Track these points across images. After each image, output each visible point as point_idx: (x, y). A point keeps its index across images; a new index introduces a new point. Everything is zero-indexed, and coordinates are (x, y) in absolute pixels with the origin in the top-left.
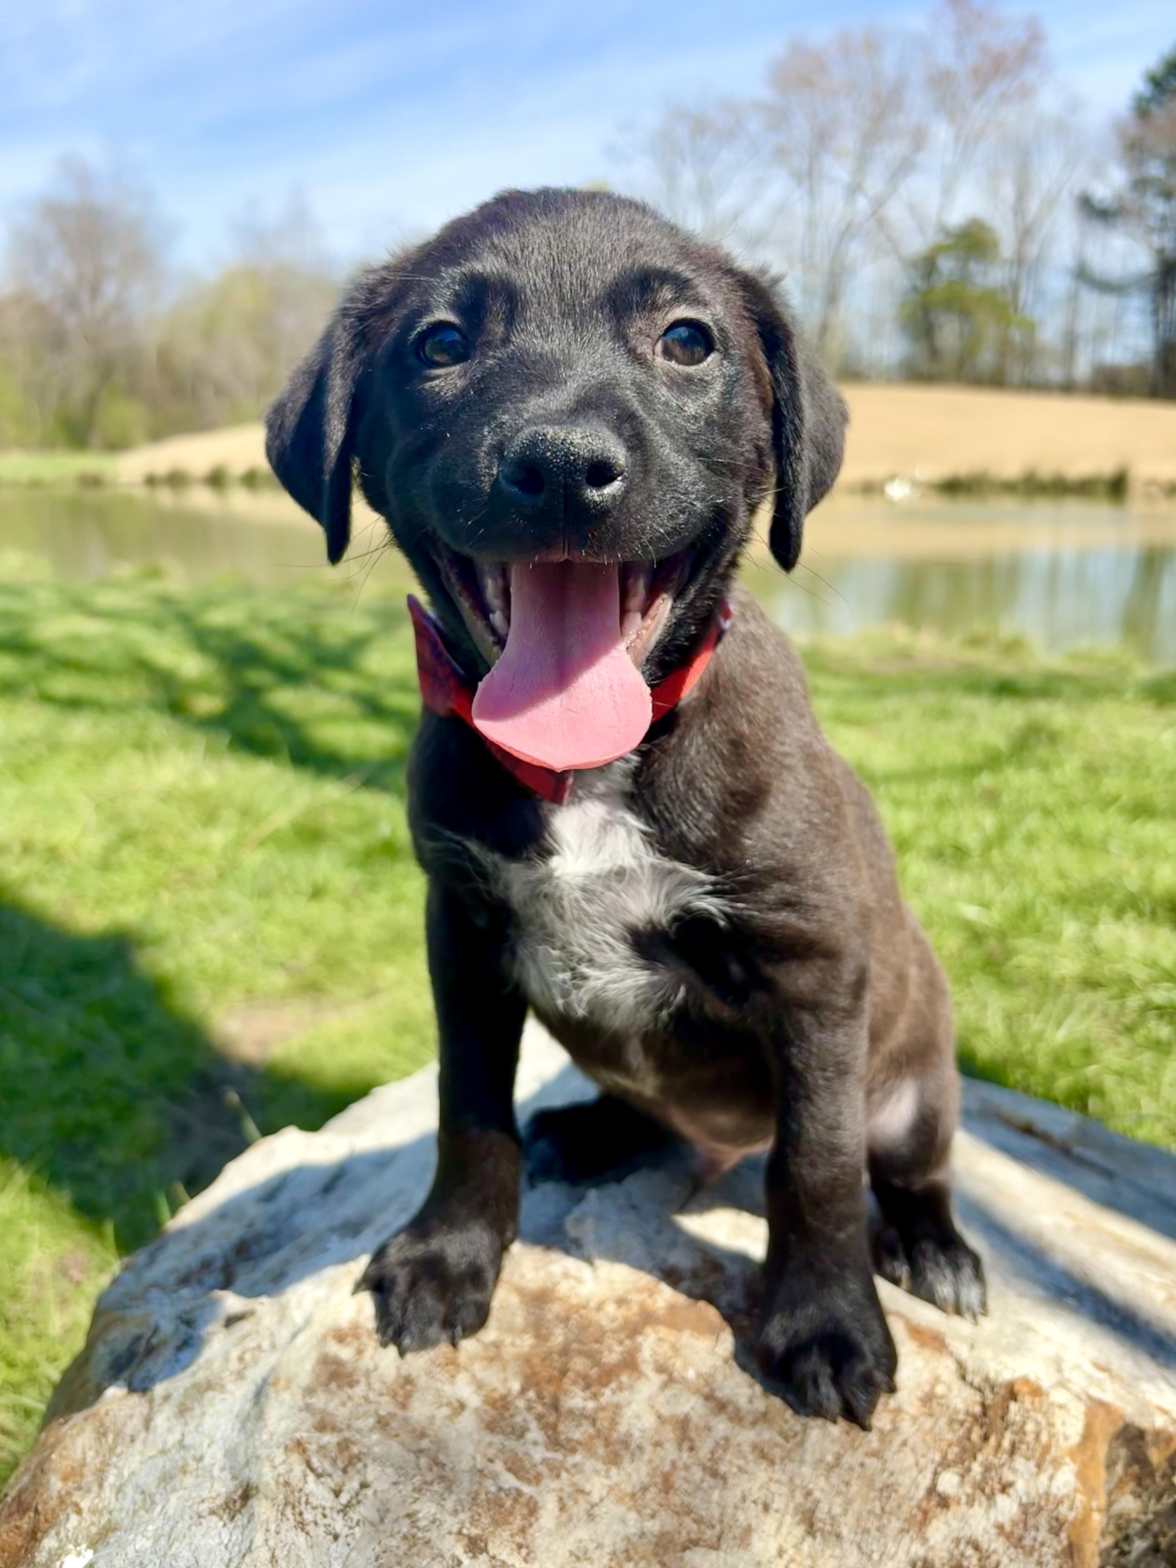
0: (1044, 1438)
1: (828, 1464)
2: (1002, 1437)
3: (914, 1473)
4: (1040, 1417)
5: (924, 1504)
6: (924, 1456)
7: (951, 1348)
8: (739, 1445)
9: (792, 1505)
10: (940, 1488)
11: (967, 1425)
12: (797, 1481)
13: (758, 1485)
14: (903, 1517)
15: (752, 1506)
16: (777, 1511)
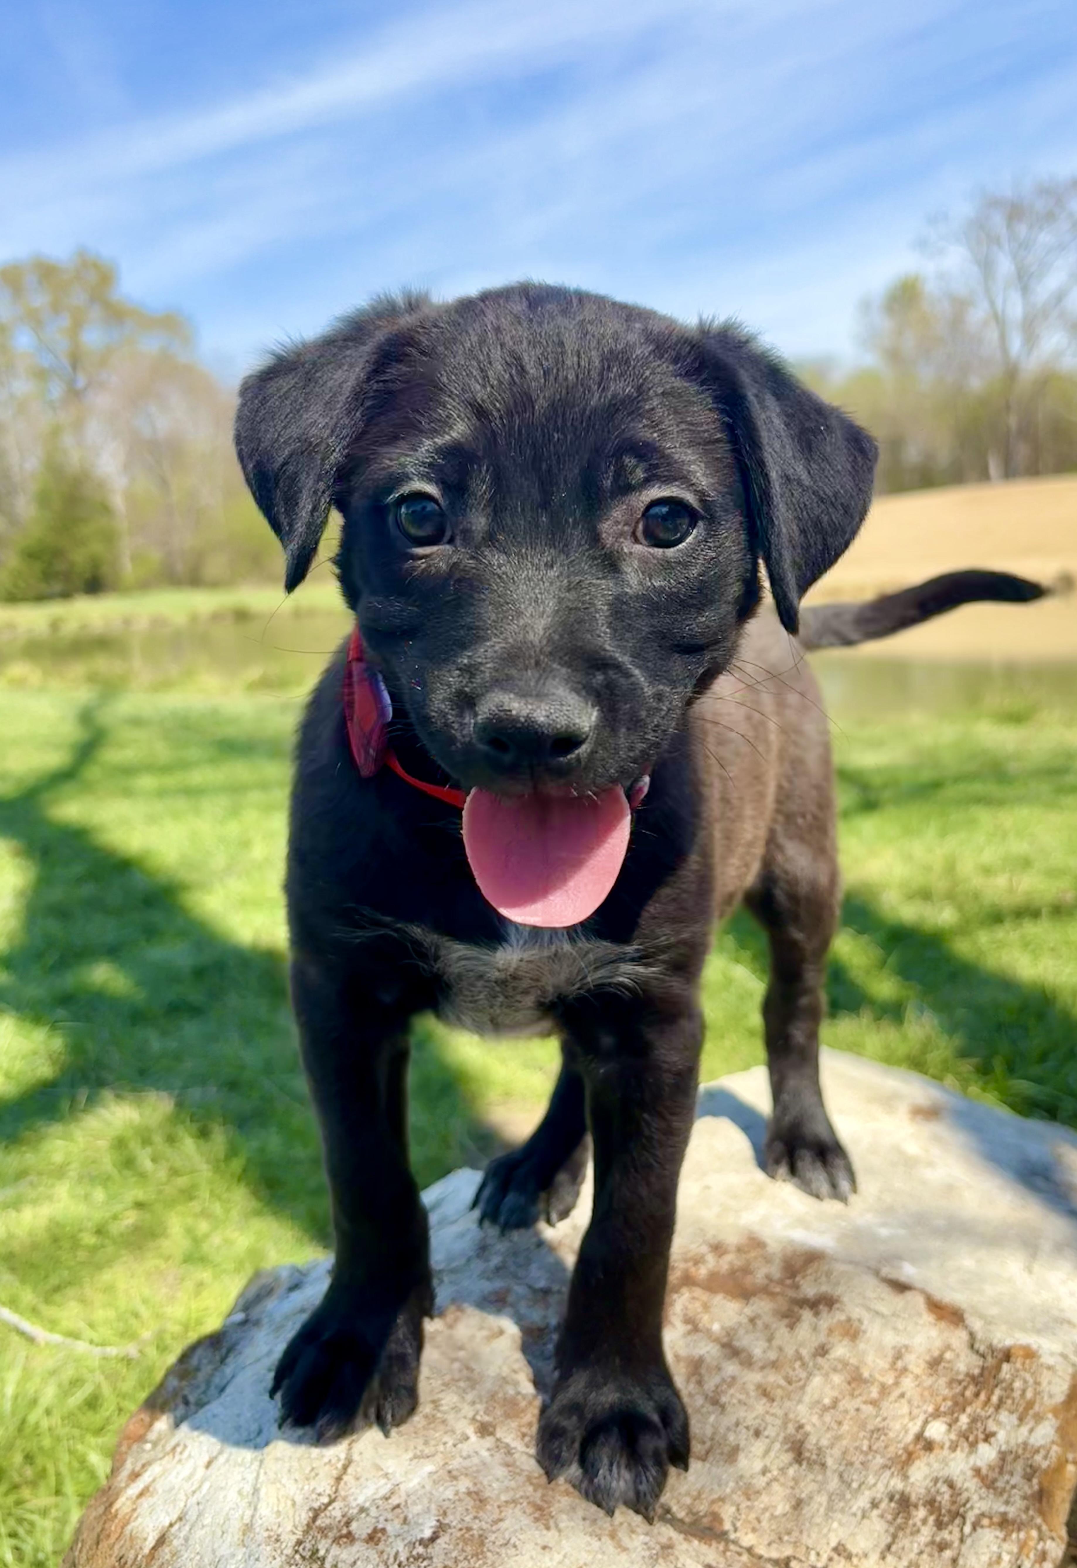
0: (1029, 1395)
1: (824, 1405)
2: (992, 1393)
3: (906, 1420)
4: (1028, 1376)
5: (911, 1448)
6: (918, 1407)
7: (967, 1322)
8: (744, 1384)
9: (782, 1435)
10: (927, 1434)
11: (964, 1384)
12: (791, 1416)
13: (754, 1415)
14: (889, 1456)
15: (744, 1431)
16: (767, 1437)
